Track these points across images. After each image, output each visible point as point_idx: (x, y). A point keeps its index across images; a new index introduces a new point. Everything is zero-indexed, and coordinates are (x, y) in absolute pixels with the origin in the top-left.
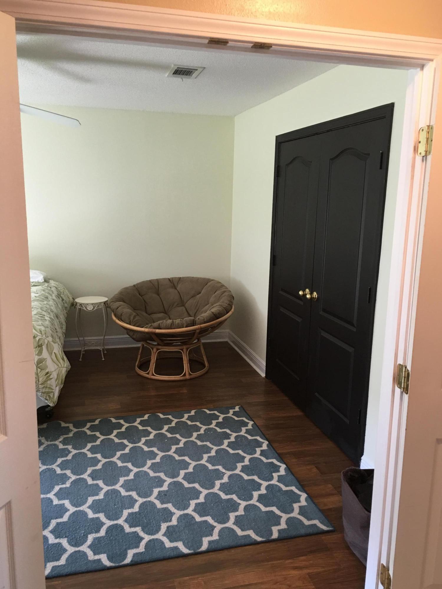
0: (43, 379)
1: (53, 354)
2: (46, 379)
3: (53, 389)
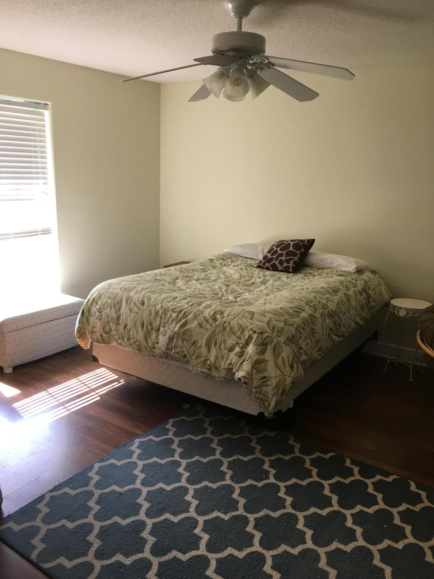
0: (257, 382)
1: (281, 357)
2: (262, 383)
3: (269, 398)
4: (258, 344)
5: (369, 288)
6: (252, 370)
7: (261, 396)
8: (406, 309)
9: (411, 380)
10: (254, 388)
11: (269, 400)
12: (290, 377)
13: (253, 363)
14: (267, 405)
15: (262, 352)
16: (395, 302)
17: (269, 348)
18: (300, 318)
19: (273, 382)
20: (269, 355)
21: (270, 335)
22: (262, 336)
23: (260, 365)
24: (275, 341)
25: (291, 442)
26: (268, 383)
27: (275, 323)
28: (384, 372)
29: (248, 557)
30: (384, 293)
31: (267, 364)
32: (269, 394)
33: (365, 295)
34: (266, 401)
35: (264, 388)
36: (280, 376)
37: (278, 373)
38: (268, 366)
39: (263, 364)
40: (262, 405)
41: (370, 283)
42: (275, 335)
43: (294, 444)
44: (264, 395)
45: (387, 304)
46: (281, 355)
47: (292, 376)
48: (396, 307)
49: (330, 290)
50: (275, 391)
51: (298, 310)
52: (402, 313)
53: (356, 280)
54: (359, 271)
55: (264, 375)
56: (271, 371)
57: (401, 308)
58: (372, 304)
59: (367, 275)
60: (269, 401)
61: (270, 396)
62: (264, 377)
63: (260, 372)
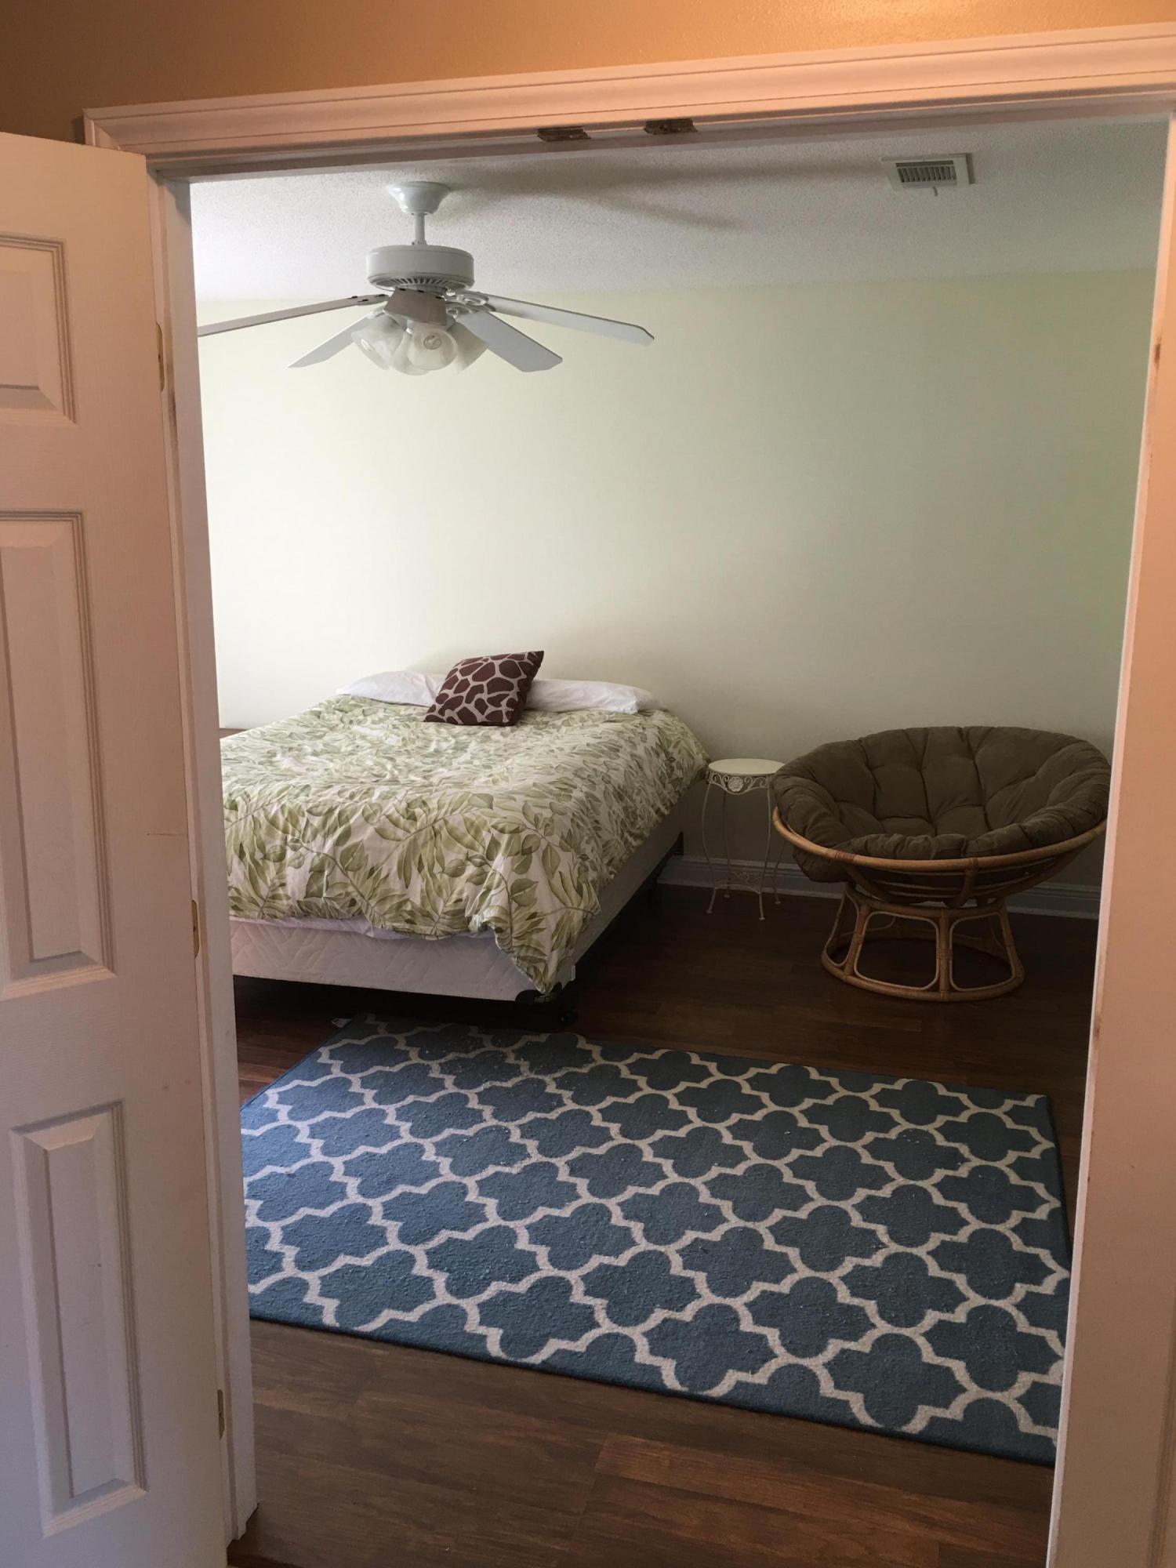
0: (522, 926)
1: (557, 875)
2: (528, 928)
3: (545, 955)
4: (514, 851)
5: (669, 742)
6: (510, 903)
7: (530, 954)
8: (742, 777)
9: (762, 918)
10: (516, 938)
11: (546, 958)
12: (578, 909)
13: (509, 889)
14: (542, 970)
15: (524, 867)
16: (717, 767)
17: (536, 858)
18: (573, 800)
19: (550, 923)
20: (536, 872)
21: (531, 832)
22: (520, 837)
23: (522, 893)
24: (544, 844)
25: (582, 1044)
26: (542, 925)
27: (537, 810)
28: (709, 911)
29: (580, 1213)
30: (695, 750)
31: (535, 888)
32: (543, 947)
33: (663, 755)
34: (540, 960)
35: (534, 936)
36: (561, 909)
37: (558, 904)
38: (537, 891)
39: (527, 890)
40: (532, 972)
41: (668, 732)
42: (542, 831)
43: (588, 1047)
44: (536, 950)
45: (703, 774)
46: (559, 869)
47: (582, 907)
48: (722, 775)
49: (605, 749)
50: (555, 939)
51: (566, 787)
52: (736, 787)
53: (644, 728)
54: (643, 711)
55: (532, 910)
56: (544, 901)
57: (730, 776)
58: (678, 773)
59: (658, 718)
60: (544, 961)
61: (547, 951)
62: (534, 915)
63: (525, 906)
